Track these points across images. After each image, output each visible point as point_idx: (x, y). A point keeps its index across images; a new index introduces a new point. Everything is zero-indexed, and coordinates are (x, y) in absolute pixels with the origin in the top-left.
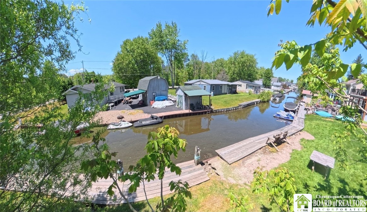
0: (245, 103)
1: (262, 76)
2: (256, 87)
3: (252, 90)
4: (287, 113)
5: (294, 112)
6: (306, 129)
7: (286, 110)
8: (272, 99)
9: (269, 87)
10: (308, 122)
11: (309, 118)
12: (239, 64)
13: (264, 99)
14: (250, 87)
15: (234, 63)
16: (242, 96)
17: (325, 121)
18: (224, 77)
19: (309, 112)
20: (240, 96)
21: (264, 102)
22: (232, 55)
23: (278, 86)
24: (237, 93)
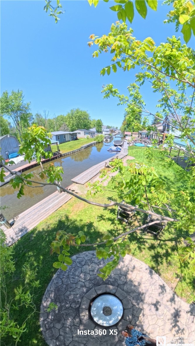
0: (86, 145)
1: (95, 125)
2: (91, 133)
3: (89, 136)
4: (116, 147)
5: (121, 146)
6: (129, 154)
7: (115, 146)
8: (104, 140)
9: (101, 132)
10: (130, 151)
11: (130, 148)
12: (75, 118)
13: (99, 140)
14: (87, 133)
15: (72, 118)
16: (82, 141)
17: (141, 149)
18: (66, 129)
19: (130, 145)
20: (81, 141)
21: (99, 143)
22: (70, 112)
23: (107, 131)
24: (78, 139)
